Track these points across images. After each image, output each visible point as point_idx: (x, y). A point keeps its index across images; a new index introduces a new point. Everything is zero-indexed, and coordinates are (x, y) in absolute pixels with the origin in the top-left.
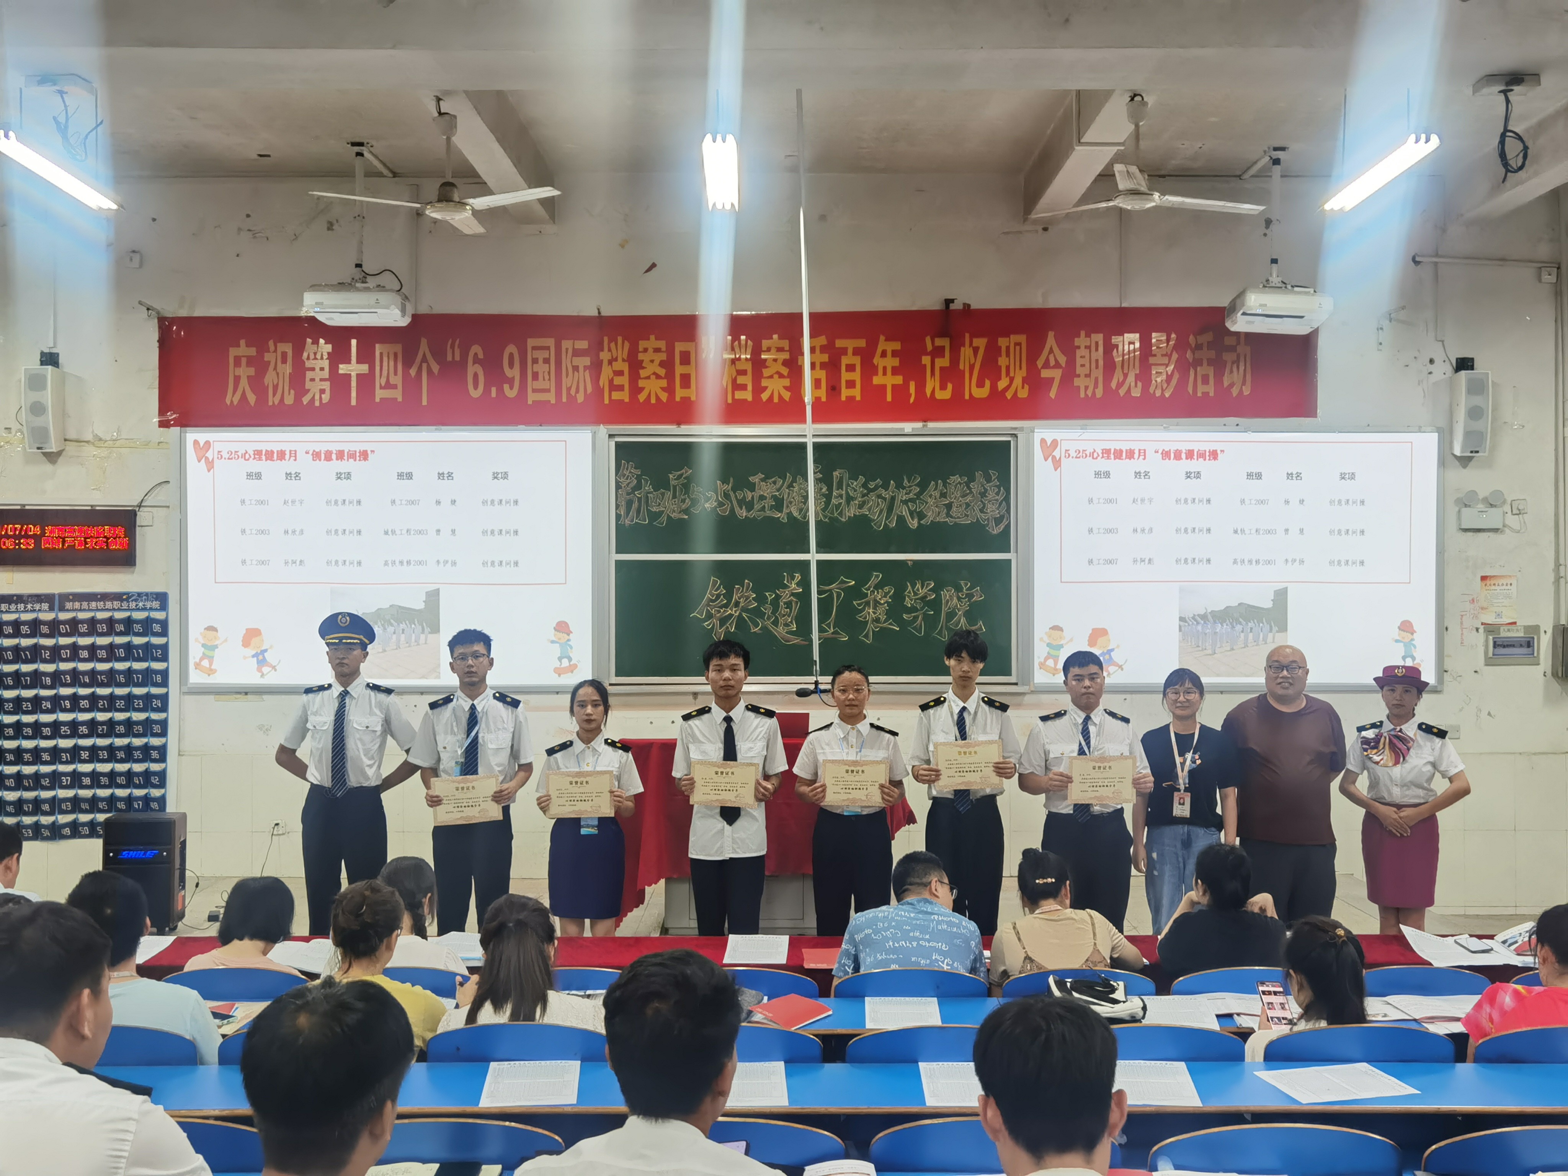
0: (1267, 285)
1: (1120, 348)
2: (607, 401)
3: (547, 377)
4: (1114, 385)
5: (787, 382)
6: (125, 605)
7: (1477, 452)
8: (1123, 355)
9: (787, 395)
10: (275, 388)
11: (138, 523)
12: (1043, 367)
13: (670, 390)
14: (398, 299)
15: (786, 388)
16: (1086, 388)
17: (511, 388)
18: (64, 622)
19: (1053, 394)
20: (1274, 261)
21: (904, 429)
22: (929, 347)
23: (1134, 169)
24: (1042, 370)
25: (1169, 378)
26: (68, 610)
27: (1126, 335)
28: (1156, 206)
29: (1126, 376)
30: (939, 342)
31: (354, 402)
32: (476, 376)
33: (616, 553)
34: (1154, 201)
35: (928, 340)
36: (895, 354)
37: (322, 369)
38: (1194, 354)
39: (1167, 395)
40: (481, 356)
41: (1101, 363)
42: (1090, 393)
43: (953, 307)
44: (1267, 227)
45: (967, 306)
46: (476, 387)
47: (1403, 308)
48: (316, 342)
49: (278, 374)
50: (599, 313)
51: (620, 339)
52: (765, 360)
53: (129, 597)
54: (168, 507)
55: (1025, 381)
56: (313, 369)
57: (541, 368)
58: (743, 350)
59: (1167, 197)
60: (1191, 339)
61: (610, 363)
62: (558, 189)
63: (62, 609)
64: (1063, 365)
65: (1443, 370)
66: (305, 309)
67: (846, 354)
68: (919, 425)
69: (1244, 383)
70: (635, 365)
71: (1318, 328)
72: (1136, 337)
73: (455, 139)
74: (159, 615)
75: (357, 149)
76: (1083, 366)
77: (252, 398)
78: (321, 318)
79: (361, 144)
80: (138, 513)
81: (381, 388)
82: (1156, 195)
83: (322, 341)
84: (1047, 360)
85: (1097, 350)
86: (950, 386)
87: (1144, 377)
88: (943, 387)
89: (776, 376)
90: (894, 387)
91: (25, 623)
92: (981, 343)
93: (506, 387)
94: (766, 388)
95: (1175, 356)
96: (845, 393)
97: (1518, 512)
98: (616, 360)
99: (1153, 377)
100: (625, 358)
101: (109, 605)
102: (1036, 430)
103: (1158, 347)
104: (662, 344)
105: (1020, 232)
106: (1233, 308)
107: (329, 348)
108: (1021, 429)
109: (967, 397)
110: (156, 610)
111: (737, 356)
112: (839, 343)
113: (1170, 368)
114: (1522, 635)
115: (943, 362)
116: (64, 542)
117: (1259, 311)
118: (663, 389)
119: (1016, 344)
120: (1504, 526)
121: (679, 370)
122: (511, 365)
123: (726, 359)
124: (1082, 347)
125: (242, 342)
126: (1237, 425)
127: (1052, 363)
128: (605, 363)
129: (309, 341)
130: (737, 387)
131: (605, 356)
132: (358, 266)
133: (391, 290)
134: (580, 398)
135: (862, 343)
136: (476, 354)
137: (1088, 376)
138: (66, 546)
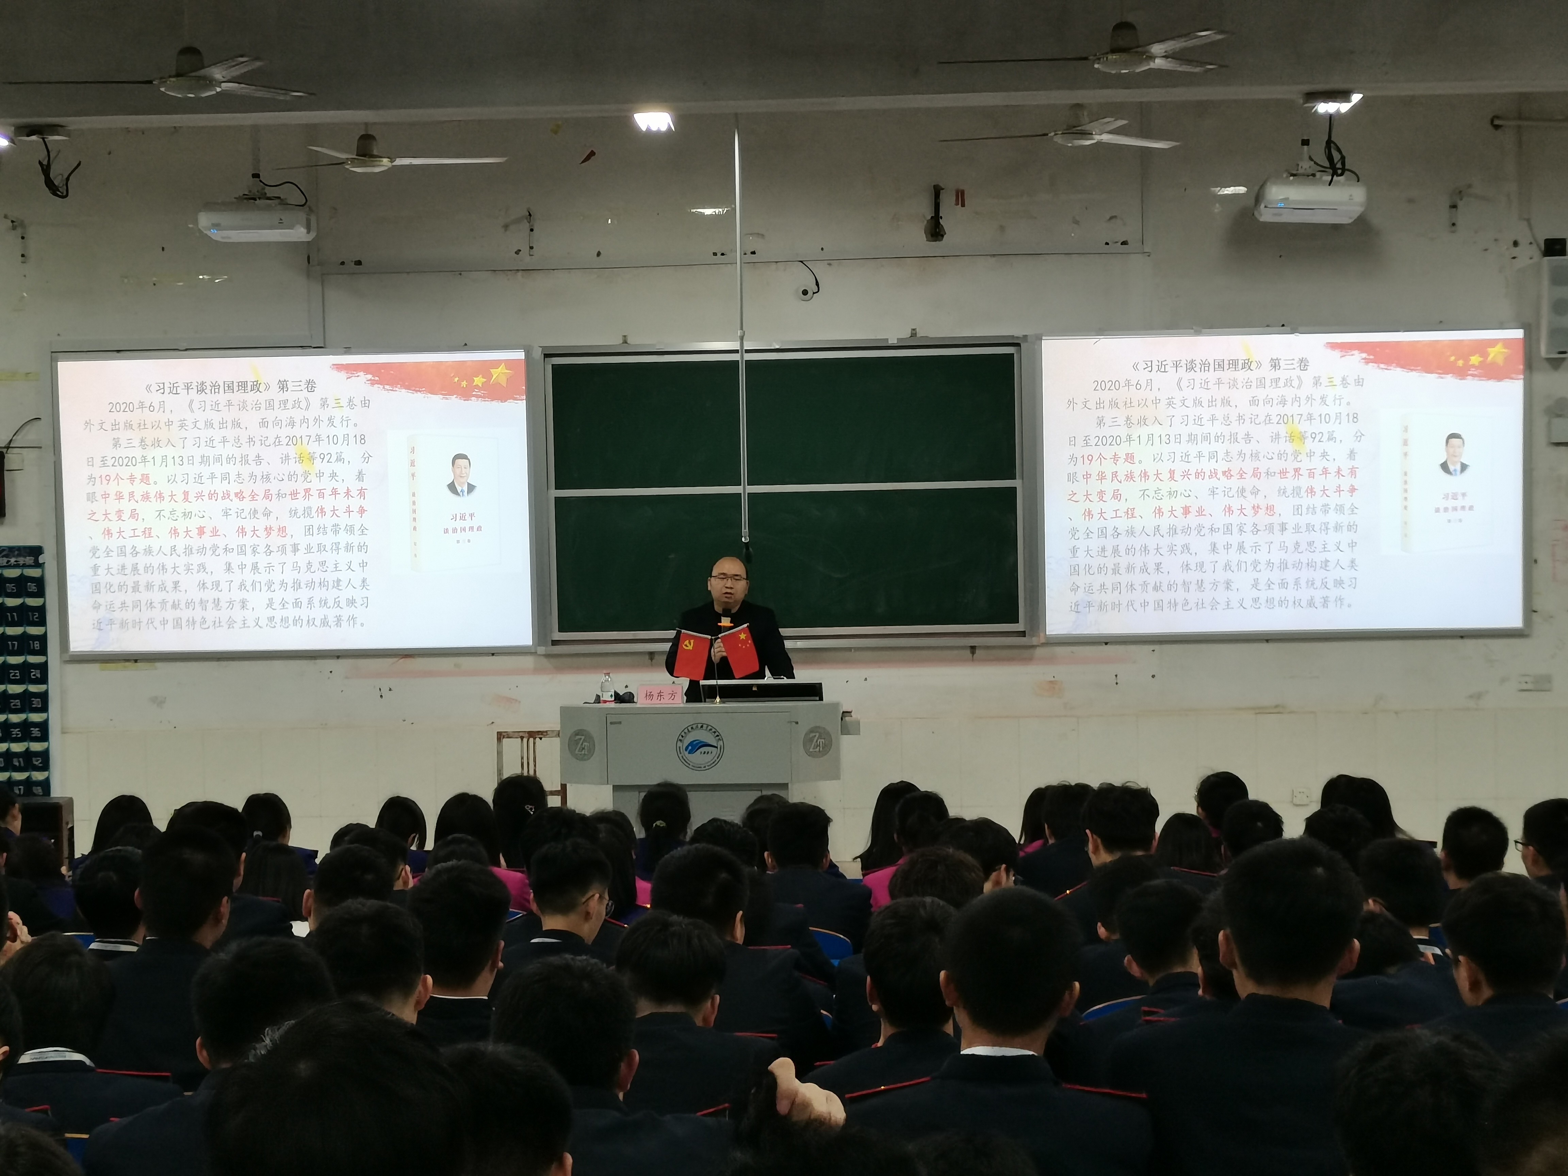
0: (1293, 174)
7: (1566, 352)
11: (6, 467)
21: (888, 341)
33: (556, 489)
43: (943, 194)
50: (529, 212)
54: (41, 448)
65: (1529, 253)
68: (906, 336)
74: (34, 573)
80: (6, 455)
102: (1044, 338)
108: (1025, 338)
110: (30, 566)
126: (1283, 325)
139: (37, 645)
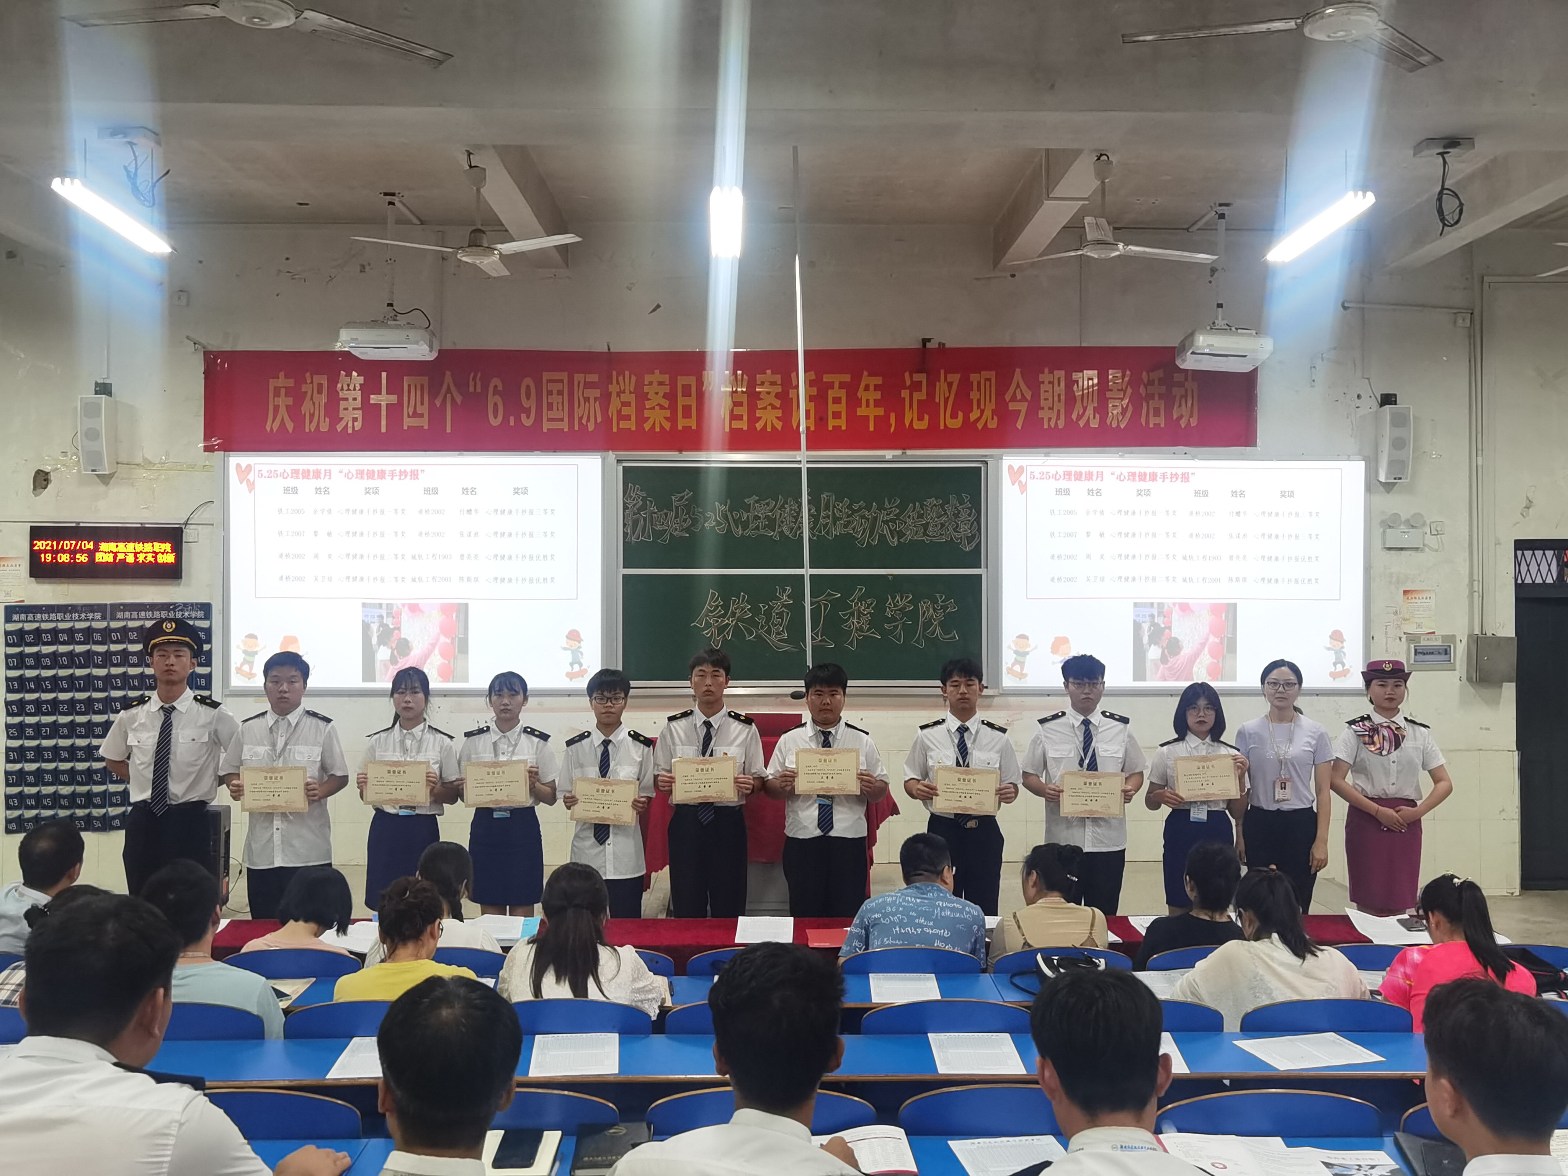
0: (1213, 328)
1: (1080, 384)
2: (615, 430)
3: (560, 408)
4: (1074, 417)
5: (779, 413)
7: (1400, 479)
8: (1083, 390)
9: (779, 425)
10: (312, 416)
11: (184, 540)
12: (1010, 401)
13: (673, 419)
14: (427, 336)
15: (777, 418)
16: (1050, 419)
17: (528, 417)
18: (116, 630)
19: (1019, 425)
20: (1220, 306)
21: (884, 456)
22: (908, 383)
23: (1103, 221)
24: (1010, 404)
25: (1124, 411)
26: (119, 619)
27: (1085, 372)
28: (1119, 256)
29: (1085, 409)
30: (917, 377)
31: (383, 430)
32: (496, 406)
33: (624, 568)
34: (1118, 250)
35: (907, 375)
36: (877, 388)
37: (355, 399)
38: (1146, 389)
39: (1122, 427)
40: (500, 388)
41: (1063, 397)
42: (1053, 425)
43: (929, 345)
44: (1212, 276)
45: (942, 345)
46: (496, 417)
47: (1335, 348)
48: (349, 375)
49: (314, 404)
50: (609, 349)
51: (627, 373)
52: (760, 393)
53: (175, 608)
54: (213, 525)
55: (994, 412)
56: (346, 399)
57: (555, 399)
58: (740, 383)
59: (1130, 247)
60: (1144, 375)
61: (618, 395)
62: (578, 235)
63: (113, 618)
64: (1029, 398)
65: (1370, 404)
66: (339, 344)
67: (832, 387)
68: (898, 452)
69: (1191, 416)
71: (1257, 367)
72: (1094, 373)
73: (482, 190)
74: (204, 624)
75: (389, 198)
77: (290, 426)
78: (354, 352)
79: (393, 194)
80: (184, 530)
81: (409, 416)
82: (1121, 246)
83: (354, 374)
84: (1014, 394)
85: (1059, 385)
86: (926, 417)
87: (1102, 409)
88: (920, 418)
89: (769, 407)
90: (875, 417)
91: (79, 631)
92: (955, 378)
93: (523, 416)
94: (760, 418)
95: (1129, 391)
96: (832, 423)
97: (1436, 533)
98: (624, 392)
99: (1110, 410)
100: (632, 390)
102: (1004, 458)
103: (1114, 383)
104: (666, 378)
105: (990, 278)
106: (1182, 348)
107: (361, 380)
108: (991, 456)
109: (942, 427)
110: (201, 619)
111: (734, 389)
112: (827, 378)
113: (1125, 402)
114: (1441, 644)
115: (921, 395)
116: (115, 555)
117: (1207, 351)
118: (667, 419)
119: (986, 380)
120: (1424, 545)
121: (681, 401)
122: (528, 397)
123: (724, 392)
124: (1046, 382)
125: (282, 374)
126: (1186, 453)
127: (1019, 397)
128: (614, 395)
129: (343, 373)
130: (734, 417)
131: (613, 388)
132: (390, 305)
133: (419, 328)
134: (591, 427)
135: (847, 378)
136: (496, 386)
137: (1050, 409)
138: (117, 561)
139: (204, 682)
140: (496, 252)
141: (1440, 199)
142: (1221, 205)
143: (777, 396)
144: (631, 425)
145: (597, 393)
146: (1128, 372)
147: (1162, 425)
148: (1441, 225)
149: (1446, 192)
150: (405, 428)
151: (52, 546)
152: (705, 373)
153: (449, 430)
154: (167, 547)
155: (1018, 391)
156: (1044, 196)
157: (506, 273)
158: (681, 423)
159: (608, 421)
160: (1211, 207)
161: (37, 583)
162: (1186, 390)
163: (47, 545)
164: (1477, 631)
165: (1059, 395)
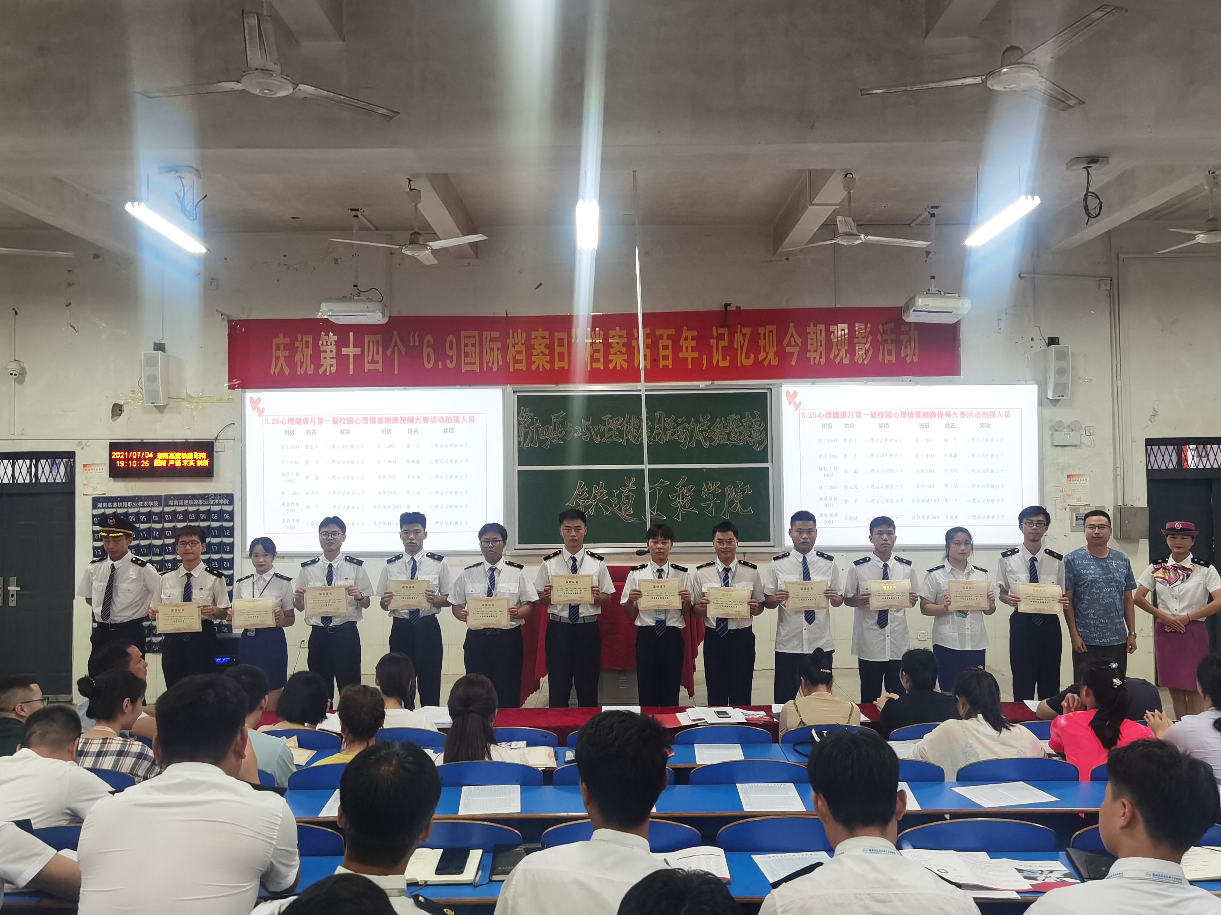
0: (928, 293)
1: (836, 333)
2: (512, 370)
3: (474, 356)
4: (832, 356)
5: (625, 357)
6: (206, 502)
7: (1063, 396)
8: (838, 338)
9: (625, 365)
10: (302, 363)
11: (215, 450)
12: (787, 346)
13: (552, 362)
14: (381, 307)
15: (624, 360)
16: (815, 358)
17: (451, 362)
18: (168, 513)
19: (793, 363)
20: (933, 277)
21: (699, 385)
22: (715, 334)
23: (850, 219)
24: (786, 348)
25: (867, 352)
26: (170, 506)
27: (839, 325)
28: (861, 243)
29: (839, 351)
30: (721, 331)
31: (351, 372)
32: (429, 355)
33: (519, 465)
34: (860, 239)
35: (714, 329)
36: (693, 338)
37: (331, 351)
38: (882, 336)
39: (866, 363)
40: (432, 342)
41: (824, 343)
42: (817, 362)
43: (729, 308)
44: (927, 257)
45: (738, 308)
46: (429, 362)
47: (1014, 306)
48: (328, 335)
49: (303, 355)
50: (507, 314)
51: (520, 331)
52: (612, 343)
53: (210, 497)
54: (234, 439)
55: (776, 354)
56: (326, 352)
57: (469, 349)
58: (597, 337)
59: (869, 237)
60: (881, 327)
61: (514, 346)
62: (484, 235)
63: (167, 505)
64: (800, 345)
65: (1040, 345)
66: (320, 314)
67: (662, 339)
68: (709, 383)
69: (914, 355)
70: (530, 347)
71: (960, 320)
72: (845, 326)
73: (418, 206)
74: (228, 508)
75: (354, 213)
76: (812, 345)
77: (287, 371)
78: (332, 319)
79: (357, 210)
80: (215, 444)
81: (368, 363)
82: (862, 236)
83: (331, 334)
84: (789, 342)
85: (821, 334)
86: (728, 358)
87: (851, 351)
88: (724, 359)
89: (618, 353)
90: (692, 359)
91: (143, 514)
92: (748, 331)
93: (448, 362)
94: (612, 361)
95: (870, 338)
96: (662, 363)
97: (1089, 434)
98: (517, 344)
99: (857, 351)
100: (523, 343)
101: (196, 502)
102: (783, 385)
103: (859, 333)
104: (547, 334)
105: (771, 261)
106: (906, 308)
107: (336, 338)
108: (774, 385)
109: (739, 365)
110: (226, 505)
111: (594, 341)
112: (658, 332)
113: (867, 346)
115: (724, 343)
116: (168, 461)
117: (924, 309)
118: (547, 362)
119: (770, 331)
120: (1081, 443)
121: (557, 350)
122: (451, 348)
123: (586, 343)
124: (812, 333)
125: (281, 335)
126: (910, 381)
127: (793, 343)
128: (511, 346)
129: (323, 333)
130: (593, 360)
131: (510, 341)
132: (355, 286)
133: (375, 301)
134: (495, 368)
135: (672, 332)
136: (429, 341)
137: (814, 351)
138: (169, 465)
139: (228, 549)
140: (428, 248)
141: (1085, 199)
142: (932, 207)
143: (624, 345)
144: (523, 367)
145: (499, 345)
146: (869, 325)
147: (894, 362)
148: (1087, 217)
149: (1089, 194)
150: (366, 371)
151: (125, 456)
152: (573, 330)
153: (396, 372)
154: (204, 455)
155: (792, 339)
156: (809, 203)
157: (436, 262)
158: (558, 365)
159: (506, 364)
160: (925, 209)
161: (115, 481)
162: (910, 337)
163: (121, 455)
164: (1120, 503)
165: (821, 342)
